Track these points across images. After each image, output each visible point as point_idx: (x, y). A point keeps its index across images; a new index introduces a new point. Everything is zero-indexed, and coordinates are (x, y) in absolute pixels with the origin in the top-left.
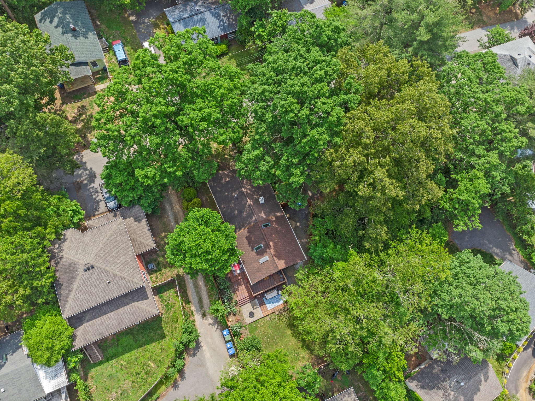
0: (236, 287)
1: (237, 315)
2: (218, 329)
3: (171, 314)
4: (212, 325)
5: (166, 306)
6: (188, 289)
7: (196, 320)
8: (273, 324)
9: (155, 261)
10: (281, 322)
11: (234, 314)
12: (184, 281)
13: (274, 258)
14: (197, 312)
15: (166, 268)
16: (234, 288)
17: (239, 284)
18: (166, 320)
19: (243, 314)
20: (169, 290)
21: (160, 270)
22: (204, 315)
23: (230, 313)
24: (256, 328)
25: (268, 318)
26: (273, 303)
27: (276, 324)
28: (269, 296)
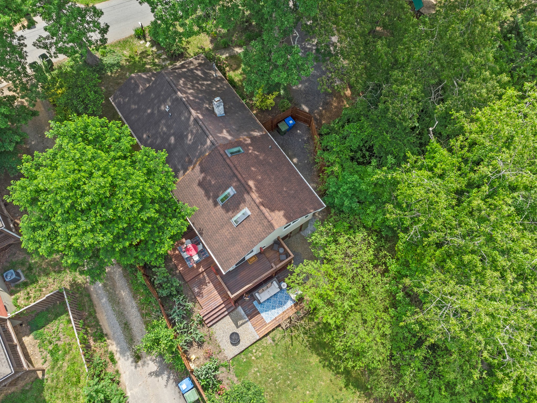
0: (196, 290)
1: (205, 345)
2: (171, 381)
3: (65, 369)
4: (157, 374)
5: (52, 353)
6: (97, 309)
7: (121, 371)
8: (281, 350)
9: (23, 264)
10: (296, 343)
11: (200, 344)
12: (89, 296)
13: (262, 208)
14: (122, 353)
15: (47, 274)
16: (193, 292)
17: (202, 283)
18: (53, 384)
19: (219, 340)
20: (55, 318)
21: (34, 281)
22: (137, 358)
23: (190, 344)
24: (249, 364)
25: (269, 340)
26: (274, 308)
27: (287, 348)
28: (263, 296)
